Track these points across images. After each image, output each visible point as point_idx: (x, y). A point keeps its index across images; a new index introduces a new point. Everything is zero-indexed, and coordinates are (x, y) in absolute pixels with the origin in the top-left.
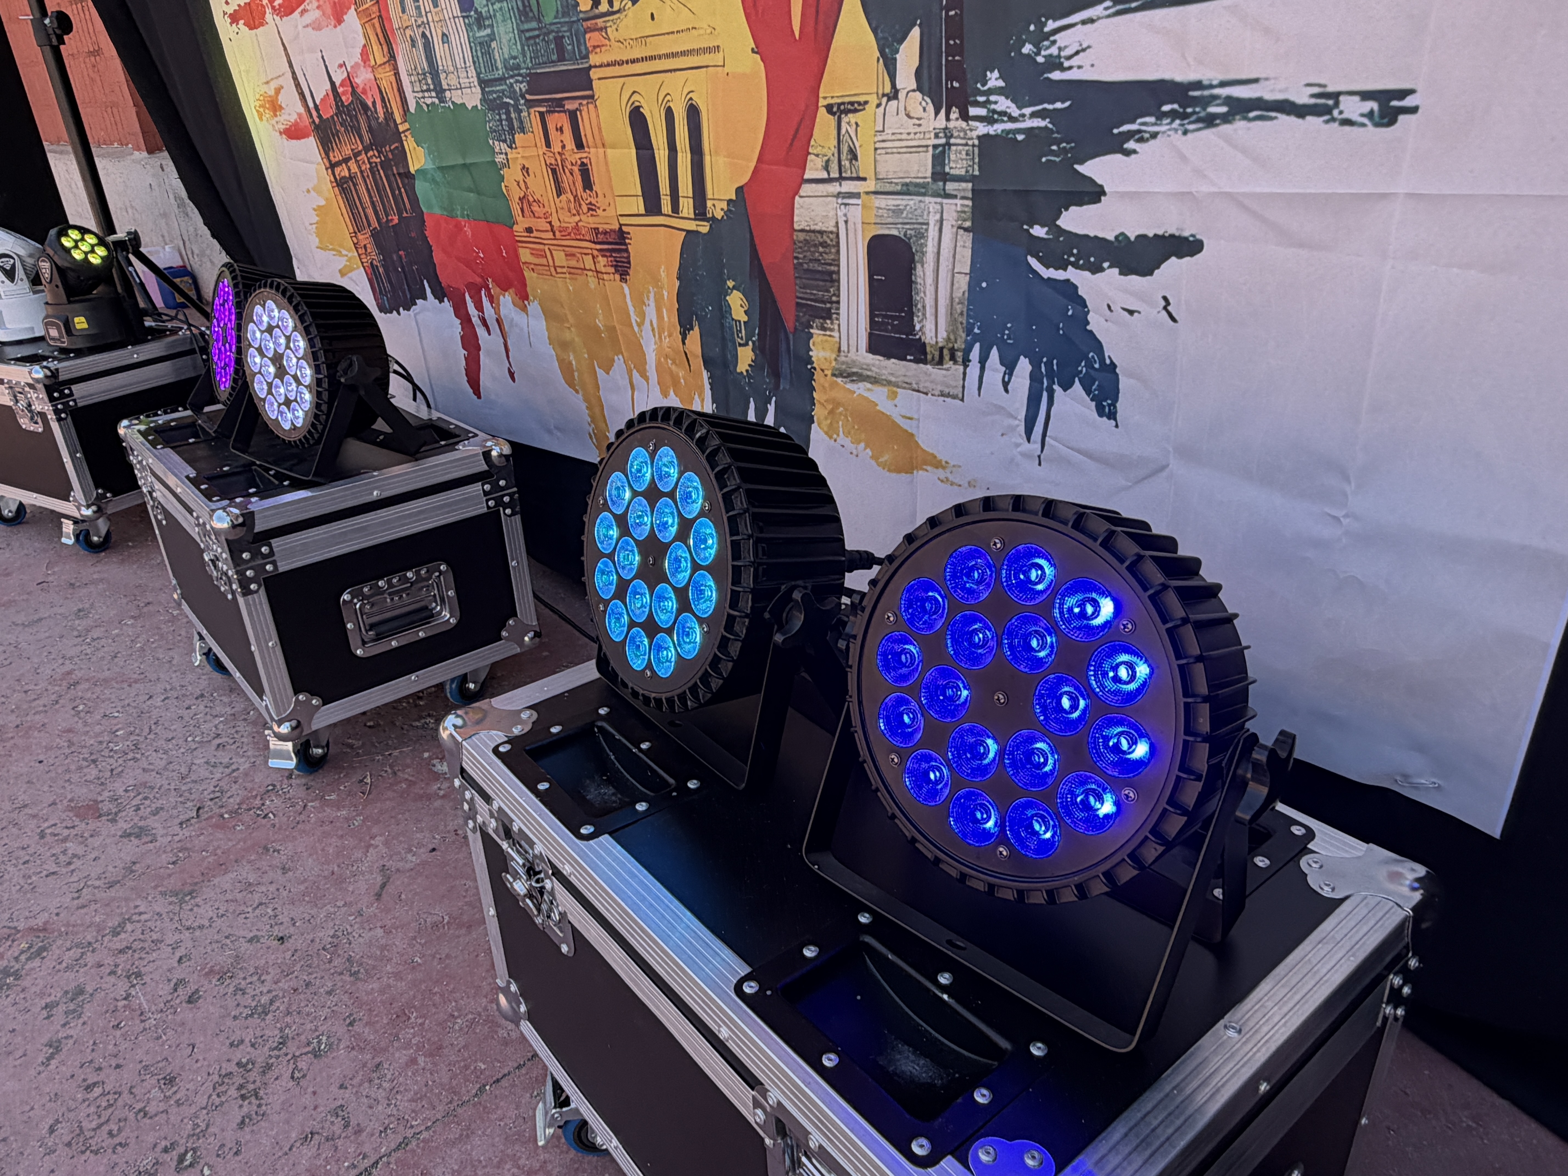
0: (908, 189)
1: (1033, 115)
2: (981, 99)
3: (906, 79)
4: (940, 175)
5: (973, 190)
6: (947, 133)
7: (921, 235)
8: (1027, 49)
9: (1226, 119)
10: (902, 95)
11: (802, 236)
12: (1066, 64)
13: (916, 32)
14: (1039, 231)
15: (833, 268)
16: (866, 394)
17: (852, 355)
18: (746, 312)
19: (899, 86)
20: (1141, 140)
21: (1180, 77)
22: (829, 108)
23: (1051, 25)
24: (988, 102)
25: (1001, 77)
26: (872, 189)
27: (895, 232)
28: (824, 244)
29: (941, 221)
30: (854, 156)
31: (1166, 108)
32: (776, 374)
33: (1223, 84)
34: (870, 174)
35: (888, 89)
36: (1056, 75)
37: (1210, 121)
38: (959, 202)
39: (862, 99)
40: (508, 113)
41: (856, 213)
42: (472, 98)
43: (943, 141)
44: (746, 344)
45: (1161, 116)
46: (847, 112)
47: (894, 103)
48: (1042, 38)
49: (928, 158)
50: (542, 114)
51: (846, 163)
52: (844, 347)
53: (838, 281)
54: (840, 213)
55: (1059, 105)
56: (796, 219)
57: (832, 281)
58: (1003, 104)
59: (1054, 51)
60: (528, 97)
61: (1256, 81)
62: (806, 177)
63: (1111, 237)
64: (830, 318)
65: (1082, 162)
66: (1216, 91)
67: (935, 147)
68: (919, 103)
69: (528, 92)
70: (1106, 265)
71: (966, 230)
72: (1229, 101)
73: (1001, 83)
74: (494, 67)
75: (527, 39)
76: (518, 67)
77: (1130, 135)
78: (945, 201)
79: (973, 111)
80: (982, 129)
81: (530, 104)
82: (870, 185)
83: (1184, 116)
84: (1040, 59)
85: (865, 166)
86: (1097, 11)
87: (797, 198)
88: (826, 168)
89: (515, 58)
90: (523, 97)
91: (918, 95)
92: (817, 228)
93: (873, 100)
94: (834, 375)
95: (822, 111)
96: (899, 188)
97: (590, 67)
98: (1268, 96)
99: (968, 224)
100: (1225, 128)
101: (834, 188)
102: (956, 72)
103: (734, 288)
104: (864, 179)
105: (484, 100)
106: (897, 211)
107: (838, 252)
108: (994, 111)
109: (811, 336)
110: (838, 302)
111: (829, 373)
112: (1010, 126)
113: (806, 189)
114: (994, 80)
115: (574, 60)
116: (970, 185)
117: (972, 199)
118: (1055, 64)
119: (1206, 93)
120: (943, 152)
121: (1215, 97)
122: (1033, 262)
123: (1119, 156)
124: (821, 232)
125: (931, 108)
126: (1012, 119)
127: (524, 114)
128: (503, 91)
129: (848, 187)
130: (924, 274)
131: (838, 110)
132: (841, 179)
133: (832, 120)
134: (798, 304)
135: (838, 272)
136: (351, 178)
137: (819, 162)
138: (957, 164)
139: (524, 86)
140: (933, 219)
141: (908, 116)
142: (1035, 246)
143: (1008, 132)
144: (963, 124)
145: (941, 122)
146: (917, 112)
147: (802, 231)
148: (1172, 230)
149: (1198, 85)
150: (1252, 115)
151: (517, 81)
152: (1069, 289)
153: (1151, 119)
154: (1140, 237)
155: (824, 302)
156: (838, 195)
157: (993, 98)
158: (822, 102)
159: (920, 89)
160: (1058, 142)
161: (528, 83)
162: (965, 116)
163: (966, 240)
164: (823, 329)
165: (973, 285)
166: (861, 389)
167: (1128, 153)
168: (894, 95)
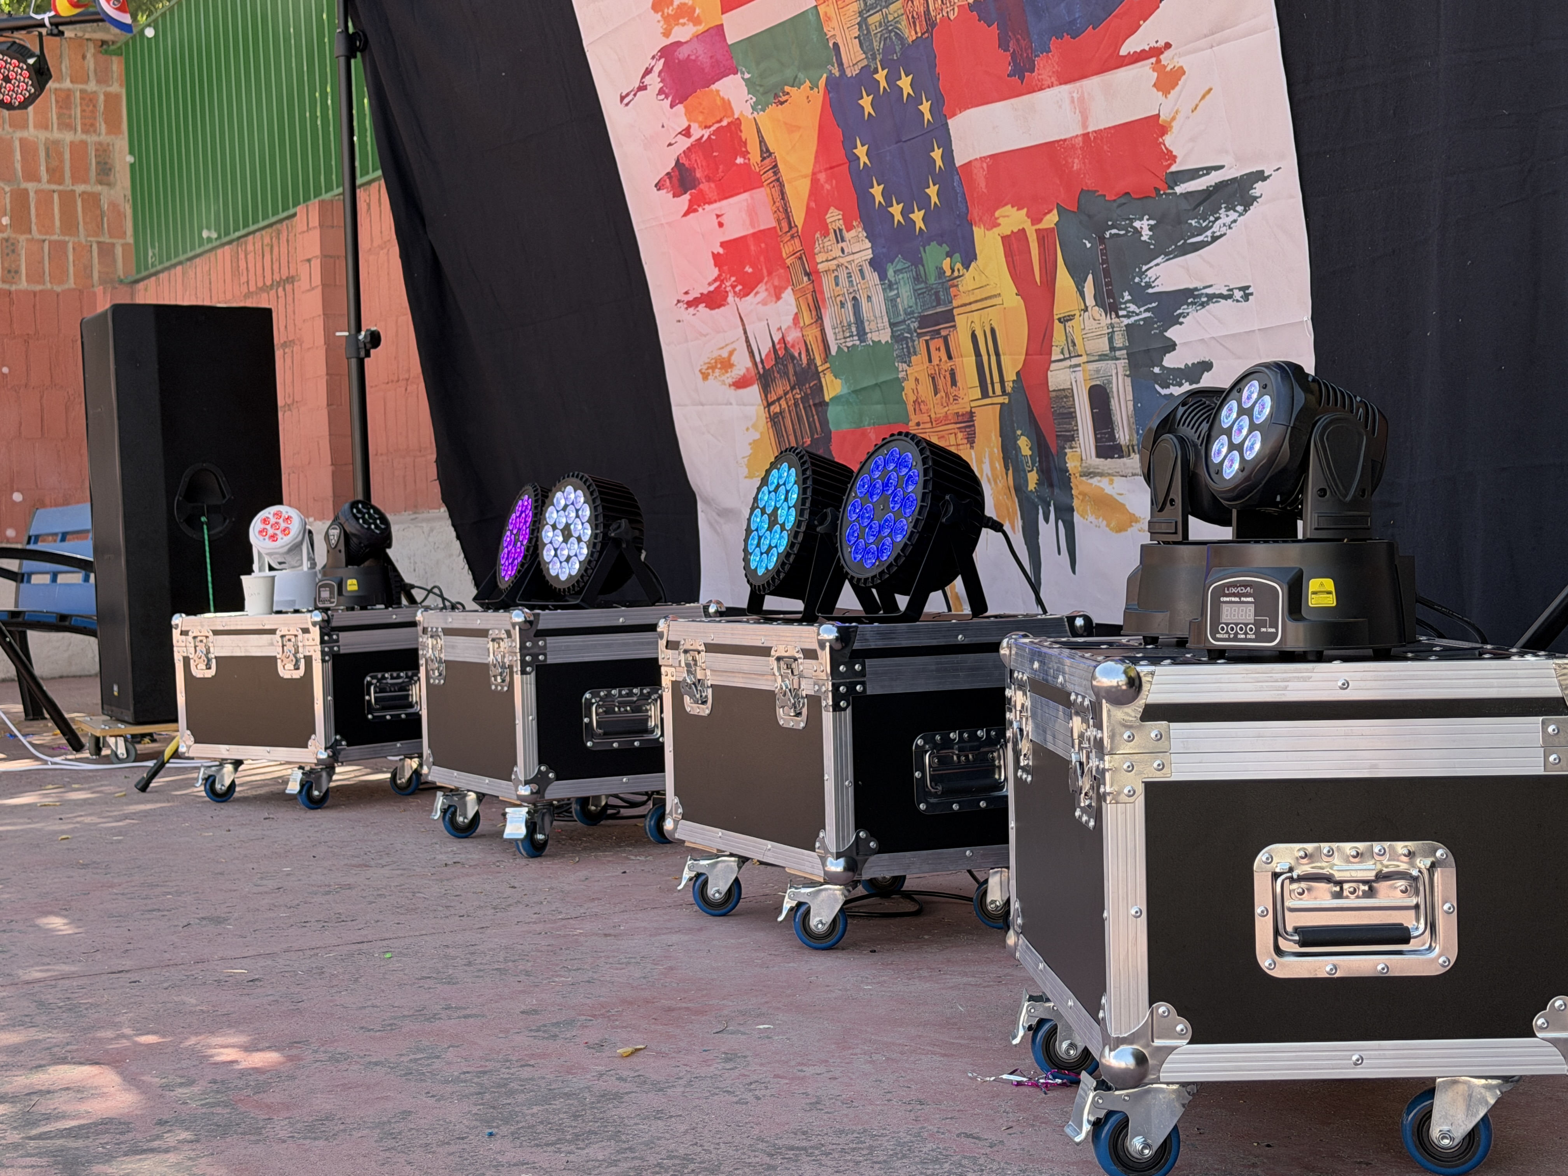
0: (1102, 357)
1: (1145, 311)
2: (1123, 306)
3: (1090, 301)
4: (1113, 349)
5: (1127, 354)
6: (1112, 326)
7: (1110, 382)
8: (1137, 280)
9: (1207, 303)
10: (1089, 309)
11: (1053, 394)
12: (1153, 285)
13: (1090, 277)
14: (1157, 370)
15: (1072, 410)
16: (1098, 484)
17: (1089, 461)
18: (1030, 449)
19: (1088, 304)
20: (1184, 317)
21: (1191, 286)
22: (1059, 320)
23: (1143, 268)
24: (1126, 307)
25: (1130, 294)
26: (1085, 360)
27: (1098, 383)
28: (1066, 397)
29: (1117, 373)
30: (1074, 344)
31: (1190, 301)
32: (1051, 485)
33: (1204, 288)
34: (1083, 353)
35: (1083, 307)
36: (1150, 291)
37: (1203, 305)
38: (1122, 361)
39: (1072, 313)
40: (907, 344)
41: (1080, 375)
42: (885, 336)
43: (1110, 330)
44: (1032, 470)
45: (1188, 304)
46: (1068, 321)
47: (1086, 313)
48: (1141, 274)
49: (1106, 339)
50: (927, 341)
51: (1071, 348)
52: (1084, 458)
53: (1076, 417)
54: (1072, 377)
55: (1154, 305)
56: (1050, 384)
57: (1073, 417)
58: (1132, 307)
59: (1147, 279)
60: (919, 331)
61: (1211, 286)
62: (1053, 358)
63: (1183, 367)
64: (1074, 440)
65: (1166, 331)
66: (1204, 291)
67: (1108, 334)
68: (1097, 312)
69: (919, 328)
70: (1184, 381)
71: (1128, 376)
72: (1207, 295)
73: (1130, 298)
74: (899, 315)
75: (918, 294)
76: (913, 312)
77: (1180, 315)
78: (1117, 362)
79: (1121, 313)
80: (1126, 321)
81: (920, 335)
82: (1084, 358)
83: (1195, 303)
84: (1143, 284)
85: (1080, 348)
86: (1160, 259)
87: (1049, 373)
88: (1062, 353)
89: (911, 307)
90: (915, 331)
91: (1097, 308)
92: (1062, 388)
93: (1078, 314)
94: (1081, 476)
95: (1056, 322)
96: (1097, 358)
97: (954, 308)
98: (1216, 292)
99: (1128, 373)
100: (1207, 307)
101: (1067, 363)
102: (1110, 294)
103: (1022, 434)
104: (1081, 356)
105: (892, 337)
106: (1098, 371)
107: (1074, 400)
108: (1129, 312)
109: (1066, 454)
110: (1077, 430)
111: (1078, 475)
112: (1137, 318)
113: (1053, 366)
114: (1127, 296)
115: (945, 305)
116: (1125, 352)
117: (1128, 359)
118: (1149, 285)
119: (1200, 292)
120: (1112, 336)
121: (1202, 294)
122: (1157, 387)
123: (1178, 326)
124: (1064, 390)
125: (1103, 314)
126: (1137, 315)
127: (916, 342)
128: (903, 329)
129: (1074, 361)
130: (1114, 404)
131: (1064, 320)
132: (1070, 357)
133: (1062, 325)
134: (1057, 436)
135: (1075, 412)
136: (781, 413)
137: (1059, 350)
138: (1119, 342)
139: (916, 325)
140: (1114, 372)
141: (1094, 319)
142: (1156, 378)
143: (1136, 321)
144: (1117, 320)
145: (1109, 321)
146: (1097, 317)
147: (1054, 391)
148: (1203, 359)
149: (1196, 289)
150: (1215, 300)
151: (912, 322)
153: (1185, 307)
154: (1193, 364)
155: (1070, 431)
156: (1070, 367)
157: (1128, 305)
158: (1056, 317)
159: (1097, 305)
160: (1156, 323)
161: (919, 322)
162: (1118, 316)
163: (1128, 381)
164: (1071, 448)
165: (1135, 406)
166: (1095, 481)
167: (1181, 323)
168: (1086, 309)
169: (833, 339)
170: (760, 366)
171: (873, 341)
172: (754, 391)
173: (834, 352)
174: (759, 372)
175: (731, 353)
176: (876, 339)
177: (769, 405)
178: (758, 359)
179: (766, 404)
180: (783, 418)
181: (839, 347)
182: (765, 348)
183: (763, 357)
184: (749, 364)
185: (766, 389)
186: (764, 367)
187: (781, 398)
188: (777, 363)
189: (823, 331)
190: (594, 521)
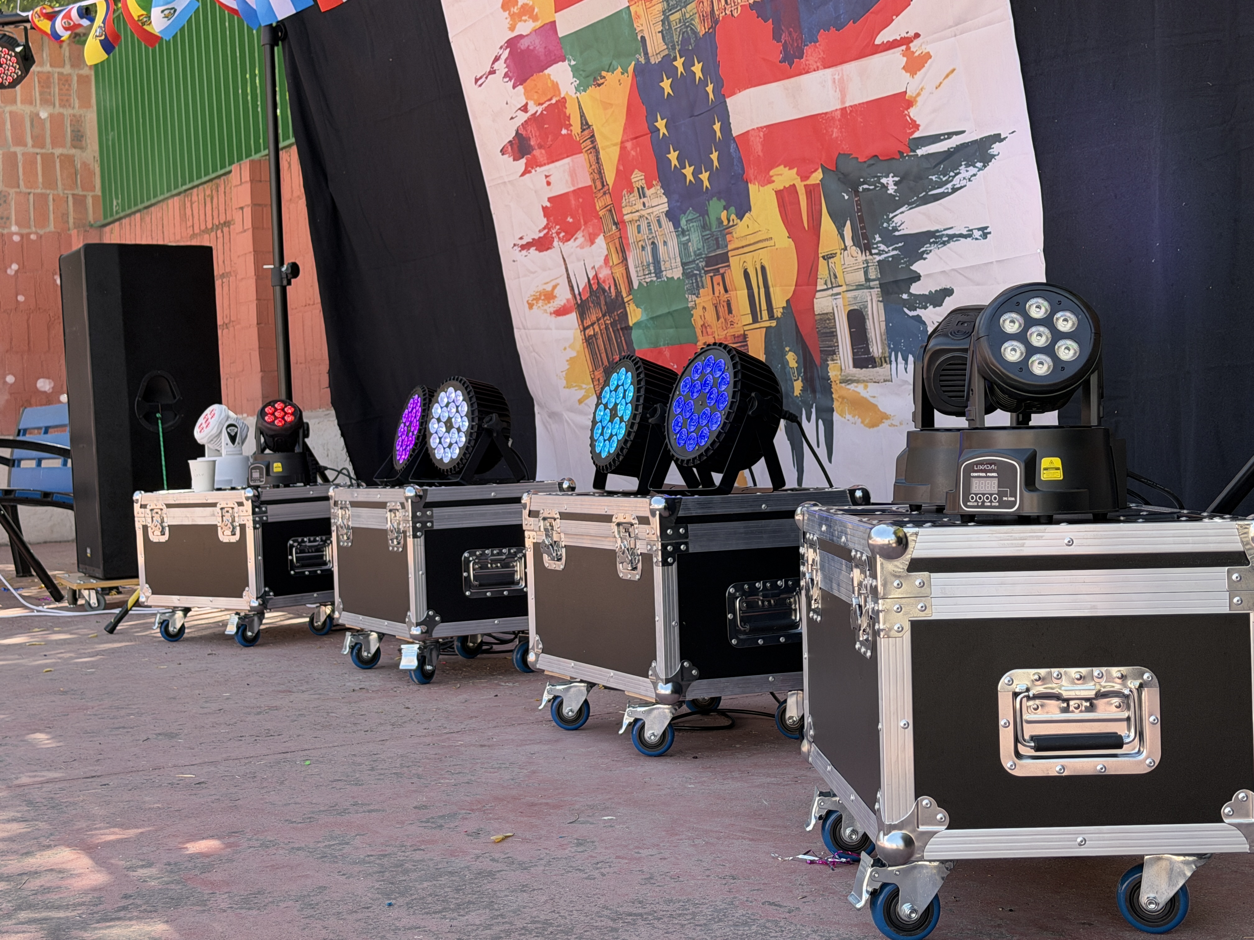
0: (859, 287)
1: (893, 250)
2: (875, 246)
3: (849, 242)
4: (867, 280)
5: (880, 284)
6: (867, 261)
7: (866, 307)
8: (885, 225)
9: (948, 242)
10: (848, 248)
11: (818, 317)
12: (899, 229)
13: (848, 223)
14: (905, 296)
15: (834, 330)
16: (856, 389)
17: (847, 371)
18: (797, 362)
19: (847, 244)
20: (928, 254)
21: (933, 229)
22: (823, 257)
23: (891, 215)
24: (878, 247)
25: (880, 237)
26: (845, 290)
27: (856, 307)
28: (829, 319)
29: (872, 299)
30: (836, 277)
31: (931, 240)
32: (813, 391)
33: (945, 230)
34: (843, 283)
35: (843, 247)
36: (897, 233)
37: (944, 243)
38: (876, 290)
39: (834, 252)
40: (696, 279)
41: (840, 302)
42: (677, 273)
43: (865, 265)
44: (798, 379)
45: (931, 243)
46: (830, 258)
47: (846, 252)
48: (889, 220)
49: (862, 273)
50: (711, 277)
51: (833, 280)
52: (843, 368)
53: (837, 335)
54: (834, 303)
55: (900, 245)
56: (815, 309)
57: (834, 336)
58: (882, 247)
59: (894, 224)
60: (706, 269)
61: (952, 228)
62: (819, 288)
63: (927, 293)
64: (835, 354)
65: (912, 265)
66: (944, 233)
67: (864, 268)
68: (854, 250)
69: (706, 266)
70: (928, 305)
71: (881, 301)
72: (948, 235)
73: (880, 239)
74: (689, 256)
75: (704, 239)
76: (700, 254)
77: (924, 252)
78: (872, 290)
79: (874, 251)
80: (878, 258)
81: (707, 272)
82: (844, 288)
83: (937, 243)
84: (890, 228)
85: (840, 280)
86: (903, 209)
87: (815, 300)
88: (826, 284)
89: (700, 249)
90: (703, 269)
91: (854, 247)
92: (825, 312)
93: (839, 252)
94: (840, 383)
95: (821, 259)
96: (854, 287)
97: (729, 251)
98: (957, 233)
99: (881, 299)
100: (948, 245)
101: (830, 292)
102: (865, 236)
103: (790, 351)
104: (841, 286)
105: (683, 274)
106: (855, 298)
107: (835, 321)
108: (880, 251)
109: (828, 365)
110: (838, 346)
111: (838, 382)
112: (886, 255)
113: (818, 295)
114: (878, 238)
115: (722, 248)
116: (877, 282)
117: (880, 288)
118: (895, 229)
119: (941, 233)
120: (867, 270)
121: (943, 235)
122: (906, 310)
123: (922, 261)
124: (827, 314)
125: (859, 252)
126: (886, 253)
127: (704, 278)
128: (693, 268)
129: (836, 290)
130: (869, 324)
131: (827, 258)
132: (832, 288)
133: (825, 262)
134: (821, 351)
135: (836, 331)
136: (594, 335)
137: (823, 281)
138: (873, 274)
139: (704, 264)
140: (869, 298)
141: (852, 256)
142: (905, 303)
143: (885, 258)
144: (871, 257)
145: (864, 258)
146: (855, 254)
147: (819, 314)
148: (944, 287)
149: (937, 231)
150: (955, 239)
151: (701, 262)
152: (918, 318)
153: (928, 245)
154: (936, 291)
155: (831, 347)
156: (832, 295)
157: (879, 245)
158: (820, 255)
159: (854, 245)
160: (903, 259)
161: (705, 261)
162: (871, 254)
163: (881, 305)
164: (833, 360)
165: (887, 325)
166: (852, 387)
167: (925, 259)
168: (845, 249)
169: (636, 275)
170: (578, 297)
171: (667, 278)
172: (572, 318)
173: (636, 286)
174: (577, 303)
175: (554, 287)
176: (669, 276)
177: (585, 329)
178: (576, 292)
179: (582, 329)
180: (596, 339)
181: (640, 283)
182: (581, 283)
183: (581, 290)
184: (570, 296)
185: (582, 316)
186: (581, 299)
187: (595, 323)
188: (591, 295)
189: (627, 269)
190: (471, 415)
